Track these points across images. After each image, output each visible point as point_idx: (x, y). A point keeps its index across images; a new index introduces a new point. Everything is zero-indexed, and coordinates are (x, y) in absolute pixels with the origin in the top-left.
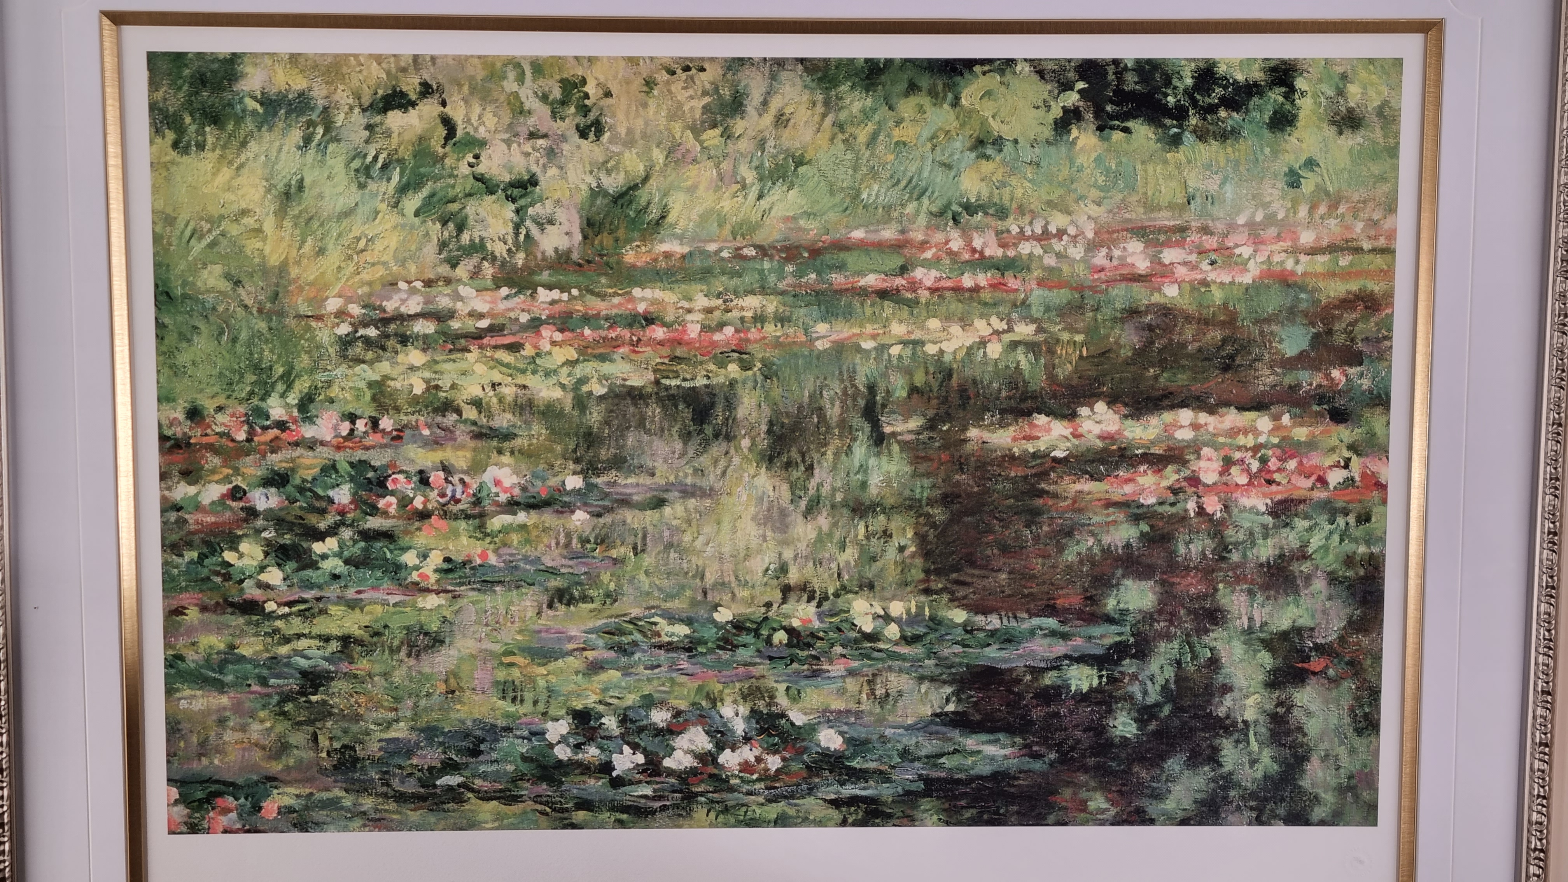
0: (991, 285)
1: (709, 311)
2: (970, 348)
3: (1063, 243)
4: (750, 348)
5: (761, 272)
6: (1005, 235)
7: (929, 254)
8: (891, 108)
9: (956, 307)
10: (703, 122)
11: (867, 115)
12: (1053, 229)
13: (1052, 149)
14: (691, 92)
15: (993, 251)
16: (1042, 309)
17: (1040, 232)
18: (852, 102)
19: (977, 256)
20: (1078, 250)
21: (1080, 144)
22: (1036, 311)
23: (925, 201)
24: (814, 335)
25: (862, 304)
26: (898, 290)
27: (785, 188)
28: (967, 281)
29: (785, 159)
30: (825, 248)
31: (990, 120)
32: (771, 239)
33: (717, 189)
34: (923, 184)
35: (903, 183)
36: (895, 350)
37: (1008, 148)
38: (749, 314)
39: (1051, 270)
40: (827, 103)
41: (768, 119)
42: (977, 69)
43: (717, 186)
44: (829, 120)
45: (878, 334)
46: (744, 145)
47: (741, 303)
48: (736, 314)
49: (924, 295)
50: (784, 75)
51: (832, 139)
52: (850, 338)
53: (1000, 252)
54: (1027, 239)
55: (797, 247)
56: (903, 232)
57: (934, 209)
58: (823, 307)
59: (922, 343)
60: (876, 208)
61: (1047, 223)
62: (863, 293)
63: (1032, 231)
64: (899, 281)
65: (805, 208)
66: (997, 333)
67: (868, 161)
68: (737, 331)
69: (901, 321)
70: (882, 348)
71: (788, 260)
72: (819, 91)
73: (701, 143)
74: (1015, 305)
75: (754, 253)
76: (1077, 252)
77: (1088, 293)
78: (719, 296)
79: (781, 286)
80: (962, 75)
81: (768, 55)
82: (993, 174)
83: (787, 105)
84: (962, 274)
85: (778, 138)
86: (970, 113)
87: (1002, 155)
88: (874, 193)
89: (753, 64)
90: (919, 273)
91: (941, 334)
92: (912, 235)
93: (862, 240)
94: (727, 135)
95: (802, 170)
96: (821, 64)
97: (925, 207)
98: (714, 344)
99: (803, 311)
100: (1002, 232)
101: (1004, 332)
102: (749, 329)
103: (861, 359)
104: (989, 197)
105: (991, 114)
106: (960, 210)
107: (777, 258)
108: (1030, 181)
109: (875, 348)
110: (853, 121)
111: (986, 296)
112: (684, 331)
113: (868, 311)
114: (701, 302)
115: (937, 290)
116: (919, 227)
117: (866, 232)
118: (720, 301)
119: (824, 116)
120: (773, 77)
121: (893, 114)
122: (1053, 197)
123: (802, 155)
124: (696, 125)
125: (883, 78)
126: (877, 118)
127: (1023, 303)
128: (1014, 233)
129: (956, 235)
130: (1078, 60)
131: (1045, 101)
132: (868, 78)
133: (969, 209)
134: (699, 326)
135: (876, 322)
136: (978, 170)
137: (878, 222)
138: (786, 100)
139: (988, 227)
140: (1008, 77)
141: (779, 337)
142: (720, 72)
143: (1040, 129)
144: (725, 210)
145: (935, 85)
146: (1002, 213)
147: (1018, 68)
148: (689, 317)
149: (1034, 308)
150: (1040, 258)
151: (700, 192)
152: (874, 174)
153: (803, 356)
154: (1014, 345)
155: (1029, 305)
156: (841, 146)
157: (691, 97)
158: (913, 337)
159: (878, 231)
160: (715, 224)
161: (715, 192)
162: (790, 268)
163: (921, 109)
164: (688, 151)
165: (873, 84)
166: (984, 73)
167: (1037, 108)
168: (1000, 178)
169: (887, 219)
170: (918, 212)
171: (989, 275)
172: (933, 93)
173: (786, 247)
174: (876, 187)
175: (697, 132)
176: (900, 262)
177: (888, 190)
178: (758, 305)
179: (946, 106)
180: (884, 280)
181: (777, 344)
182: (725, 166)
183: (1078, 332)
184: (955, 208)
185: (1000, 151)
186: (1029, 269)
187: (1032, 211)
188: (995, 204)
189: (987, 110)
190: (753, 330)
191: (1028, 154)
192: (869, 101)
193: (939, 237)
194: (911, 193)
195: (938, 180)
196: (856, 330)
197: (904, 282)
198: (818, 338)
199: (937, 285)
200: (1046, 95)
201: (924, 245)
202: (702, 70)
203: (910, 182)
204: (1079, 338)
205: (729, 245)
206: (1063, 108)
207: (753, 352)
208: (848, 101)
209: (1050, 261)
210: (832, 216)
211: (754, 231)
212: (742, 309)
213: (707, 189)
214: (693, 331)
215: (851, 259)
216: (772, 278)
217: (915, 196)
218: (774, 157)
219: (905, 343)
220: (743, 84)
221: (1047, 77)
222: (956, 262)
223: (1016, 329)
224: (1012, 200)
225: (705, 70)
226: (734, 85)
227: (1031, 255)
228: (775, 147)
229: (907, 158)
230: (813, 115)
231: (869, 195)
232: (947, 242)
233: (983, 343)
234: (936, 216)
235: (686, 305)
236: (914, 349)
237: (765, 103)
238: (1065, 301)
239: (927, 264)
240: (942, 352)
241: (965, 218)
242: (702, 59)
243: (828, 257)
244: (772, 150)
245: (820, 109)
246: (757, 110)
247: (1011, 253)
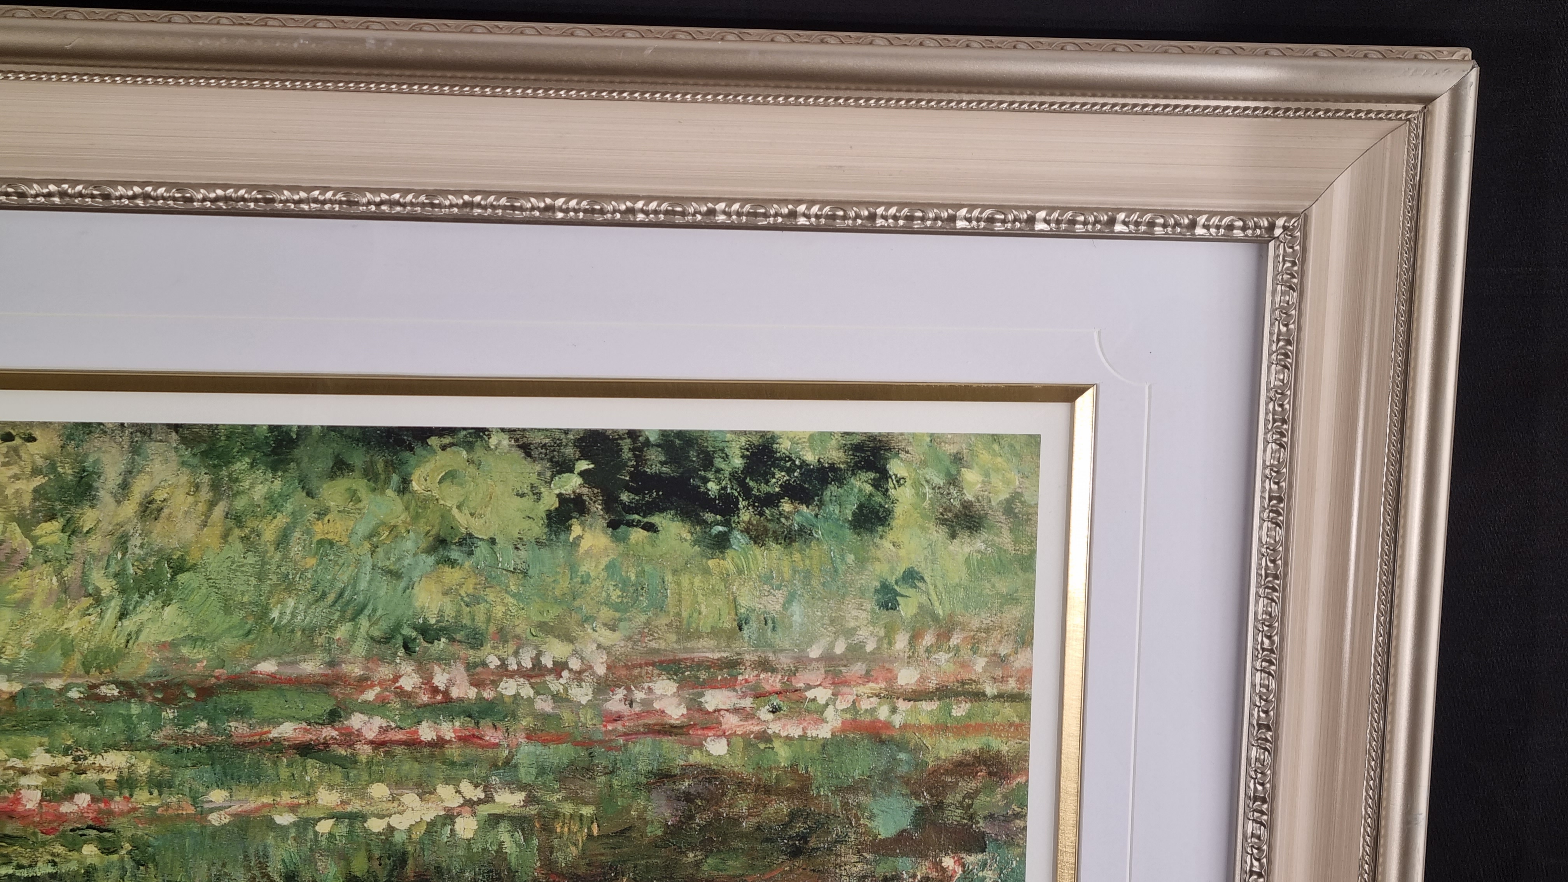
0: (460, 738)
1: (52, 772)
2: (432, 824)
3: (562, 681)
4: (114, 823)
5: (128, 719)
6: (479, 669)
7: (370, 695)
8: (310, 494)
9: (411, 768)
10: (35, 511)
11: (274, 503)
12: (547, 661)
13: (545, 552)
14: (15, 470)
15: (463, 690)
16: (533, 771)
17: (530, 666)
18: (252, 486)
19: (439, 697)
20: (583, 691)
21: (585, 545)
22: (526, 774)
23: (364, 622)
24: (206, 806)
25: (275, 764)
26: (326, 745)
27: (158, 603)
28: (426, 732)
29: (157, 563)
30: (220, 686)
31: (455, 511)
32: (141, 673)
33: (60, 604)
34: (361, 598)
35: (331, 598)
36: (324, 827)
37: (482, 550)
38: (112, 777)
39: (545, 717)
40: (215, 486)
41: (130, 508)
42: (434, 441)
43: (59, 600)
44: (219, 510)
45: (299, 805)
46: (95, 544)
47: (99, 761)
48: (91, 776)
49: (364, 751)
50: (152, 447)
51: (225, 536)
52: (258, 809)
53: (472, 693)
54: (512, 675)
55: (179, 685)
56: (332, 664)
57: (376, 633)
58: (218, 768)
59: (363, 817)
60: (292, 631)
61: (540, 654)
62: (277, 747)
63: (519, 664)
64: (328, 732)
65: (189, 631)
66: (470, 803)
67: (279, 567)
68: (94, 799)
69: (331, 787)
70: (305, 824)
71: (166, 702)
72: (204, 471)
73: (34, 540)
74: (495, 766)
75: (116, 692)
76: (582, 694)
77: (598, 750)
78: (66, 751)
79: (157, 738)
80: (412, 449)
81: (126, 420)
82: (461, 585)
83: (157, 488)
84: (419, 722)
85: (145, 534)
86: (425, 502)
87: (473, 559)
88: (288, 611)
89: (105, 433)
90: (356, 721)
91: (390, 805)
92: (345, 668)
93: (273, 676)
94: (71, 529)
95: (182, 578)
96: (205, 433)
97: (363, 631)
98: (62, 818)
99: (189, 773)
100: (475, 665)
101: (480, 802)
102: (112, 797)
103: (275, 838)
104: (456, 617)
105: (455, 502)
106: (414, 634)
107: (150, 699)
108: (514, 596)
109: (295, 824)
110: (253, 510)
111: (454, 752)
112: (17, 801)
113: (284, 773)
114: (41, 759)
115: (383, 744)
116: (355, 657)
117: (279, 664)
118: (69, 759)
119: (212, 504)
120: (135, 450)
121: (314, 502)
122: (548, 617)
123: (182, 558)
124: (25, 516)
125: (297, 452)
126: (289, 507)
127: (507, 762)
128: (492, 666)
129: (409, 669)
130: (578, 431)
131: (532, 486)
132: (274, 452)
133: (428, 633)
134: (38, 794)
135: (294, 788)
136: (439, 580)
137: (296, 650)
138: (156, 482)
139: (455, 658)
140: (479, 453)
141: (156, 808)
142: (57, 442)
143: (527, 524)
144: (73, 633)
145: (373, 463)
146: (476, 640)
147: (493, 441)
148: (24, 781)
149: (522, 770)
150: (530, 701)
151: (36, 607)
152: (288, 585)
153: (191, 834)
154: (495, 820)
155: (516, 766)
156: (239, 546)
157: (16, 477)
158: (349, 809)
159: (294, 663)
160: (58, 653)
161: (57, 608)
162: (169, 714)
163: (354, 496)
164: (15, 552)
165: (282, 461)
166: (444, 448)
167: (522, 495)
168: (471, 591)
169: (308, 648)
170: (353, 637)
171: (457, 724)
172: (369, 474)
173: (162, 684)
174: (291, 602)
175: (26, 524)
176: (329, 705)
177: (309, 606)
178: (124, 764)
179: (390, 492)
180: (306, 730)
181: (153, 816)
182: (69, 572)
183: (586, 804)
184: (407, 631)
185: (471, 553)
186: (514, 716)
187: (517, 637)
188: (464, 627)
189: (450, 497)
190: (117, 798)
191: (509, 559)
192: (277, 485)
193: (384, 672)
194: (343, 612)
195: (382, 593)
196: (267, 799)
197: (335, 733)
198: (212, 810)
199: (382, 737)
200: (534, 478)
201: (363, 683)
202: (31, 439)
203: (341, 595)
204: (587, 811)
205: (79, 681)
206: (559, 496)
207: (118, 828)
208: (247, 484)
209: (544, 705)
210: (228, 642)
211: (116, 662)
212: (101, 769)
213: (45, 604)
214: (31, 800)
215: (256, 701)
216: (144, 728)
217: (349, 614)
218: (142, 560)
219: (337, 817)
220: (91, 459)
221: (535, 453)
222: (410, 706)
223: (497, 798)
224: (488, 620)
225: (34, 440)
226: (79, 461)
227: (516, 696)
228: (142, 546)
229: (336, 563)
230: (196, 503)
231: (282, 614)
232: (396, 678)
233: (450, 817)
234: (379, 642)
235: (19, 764)
236: (351, 825)
237: (125, 486)
238: (566, 761)
239: (368, 709)
240: (391, 829)
241: (421, 645)
242: (30, 424)
243: (224, 698)
244: (137, 551)
245: (205, 494)
246: (114, 495)
247: (488, 694)
